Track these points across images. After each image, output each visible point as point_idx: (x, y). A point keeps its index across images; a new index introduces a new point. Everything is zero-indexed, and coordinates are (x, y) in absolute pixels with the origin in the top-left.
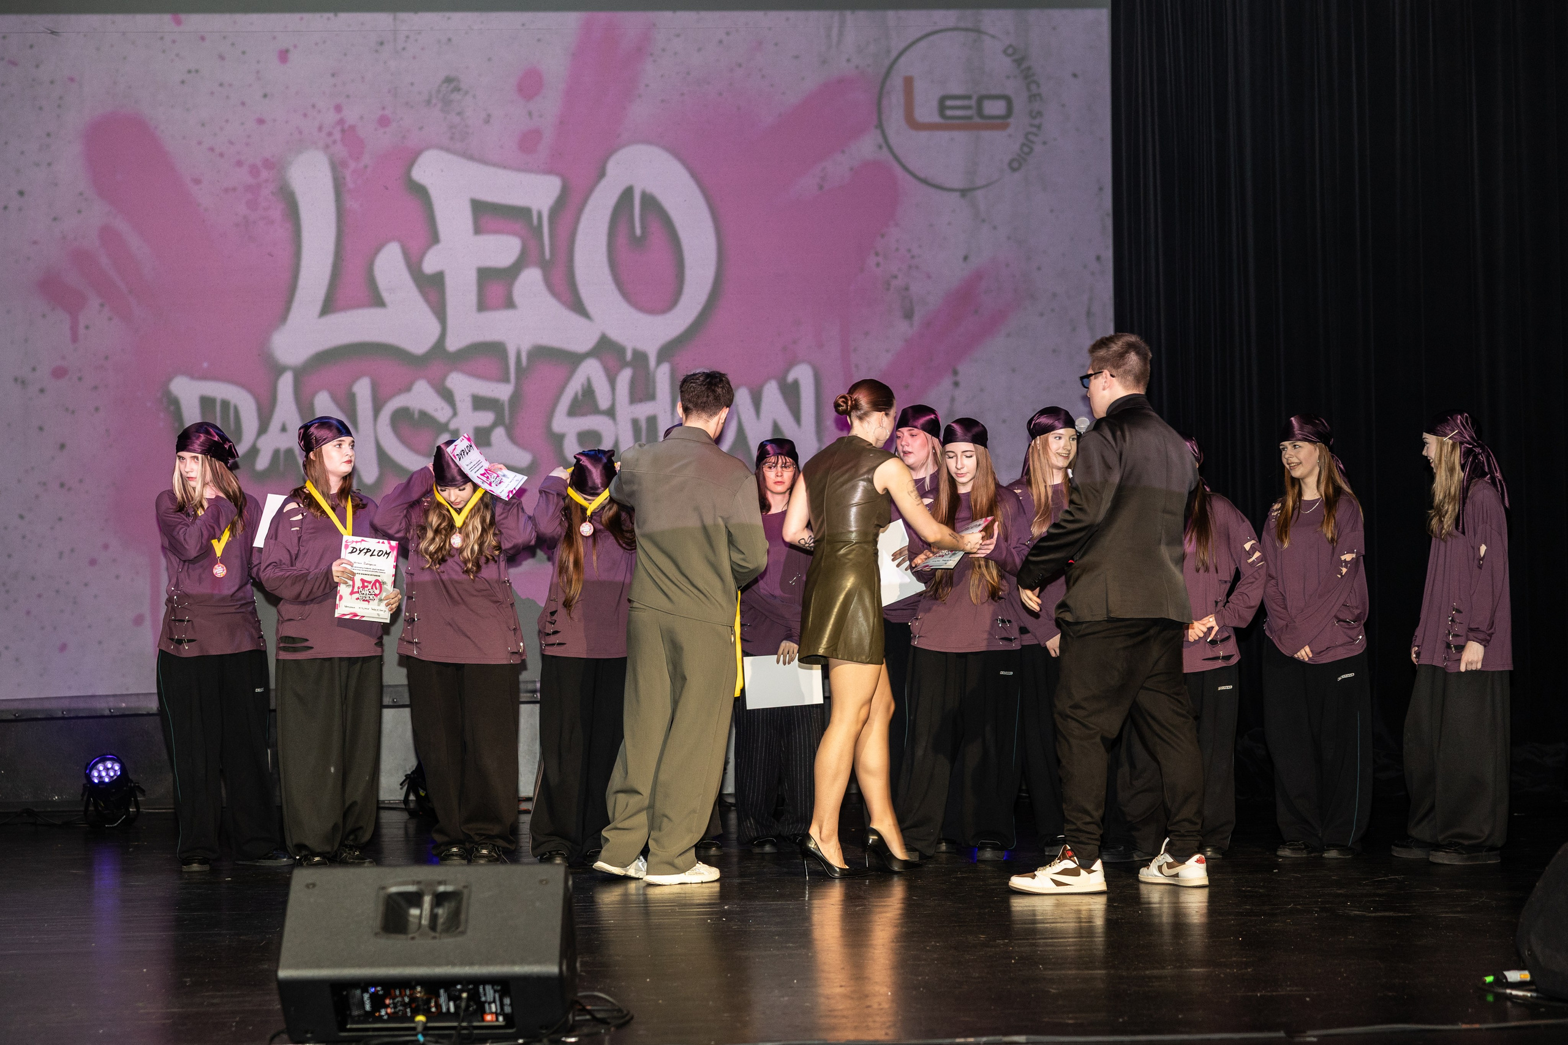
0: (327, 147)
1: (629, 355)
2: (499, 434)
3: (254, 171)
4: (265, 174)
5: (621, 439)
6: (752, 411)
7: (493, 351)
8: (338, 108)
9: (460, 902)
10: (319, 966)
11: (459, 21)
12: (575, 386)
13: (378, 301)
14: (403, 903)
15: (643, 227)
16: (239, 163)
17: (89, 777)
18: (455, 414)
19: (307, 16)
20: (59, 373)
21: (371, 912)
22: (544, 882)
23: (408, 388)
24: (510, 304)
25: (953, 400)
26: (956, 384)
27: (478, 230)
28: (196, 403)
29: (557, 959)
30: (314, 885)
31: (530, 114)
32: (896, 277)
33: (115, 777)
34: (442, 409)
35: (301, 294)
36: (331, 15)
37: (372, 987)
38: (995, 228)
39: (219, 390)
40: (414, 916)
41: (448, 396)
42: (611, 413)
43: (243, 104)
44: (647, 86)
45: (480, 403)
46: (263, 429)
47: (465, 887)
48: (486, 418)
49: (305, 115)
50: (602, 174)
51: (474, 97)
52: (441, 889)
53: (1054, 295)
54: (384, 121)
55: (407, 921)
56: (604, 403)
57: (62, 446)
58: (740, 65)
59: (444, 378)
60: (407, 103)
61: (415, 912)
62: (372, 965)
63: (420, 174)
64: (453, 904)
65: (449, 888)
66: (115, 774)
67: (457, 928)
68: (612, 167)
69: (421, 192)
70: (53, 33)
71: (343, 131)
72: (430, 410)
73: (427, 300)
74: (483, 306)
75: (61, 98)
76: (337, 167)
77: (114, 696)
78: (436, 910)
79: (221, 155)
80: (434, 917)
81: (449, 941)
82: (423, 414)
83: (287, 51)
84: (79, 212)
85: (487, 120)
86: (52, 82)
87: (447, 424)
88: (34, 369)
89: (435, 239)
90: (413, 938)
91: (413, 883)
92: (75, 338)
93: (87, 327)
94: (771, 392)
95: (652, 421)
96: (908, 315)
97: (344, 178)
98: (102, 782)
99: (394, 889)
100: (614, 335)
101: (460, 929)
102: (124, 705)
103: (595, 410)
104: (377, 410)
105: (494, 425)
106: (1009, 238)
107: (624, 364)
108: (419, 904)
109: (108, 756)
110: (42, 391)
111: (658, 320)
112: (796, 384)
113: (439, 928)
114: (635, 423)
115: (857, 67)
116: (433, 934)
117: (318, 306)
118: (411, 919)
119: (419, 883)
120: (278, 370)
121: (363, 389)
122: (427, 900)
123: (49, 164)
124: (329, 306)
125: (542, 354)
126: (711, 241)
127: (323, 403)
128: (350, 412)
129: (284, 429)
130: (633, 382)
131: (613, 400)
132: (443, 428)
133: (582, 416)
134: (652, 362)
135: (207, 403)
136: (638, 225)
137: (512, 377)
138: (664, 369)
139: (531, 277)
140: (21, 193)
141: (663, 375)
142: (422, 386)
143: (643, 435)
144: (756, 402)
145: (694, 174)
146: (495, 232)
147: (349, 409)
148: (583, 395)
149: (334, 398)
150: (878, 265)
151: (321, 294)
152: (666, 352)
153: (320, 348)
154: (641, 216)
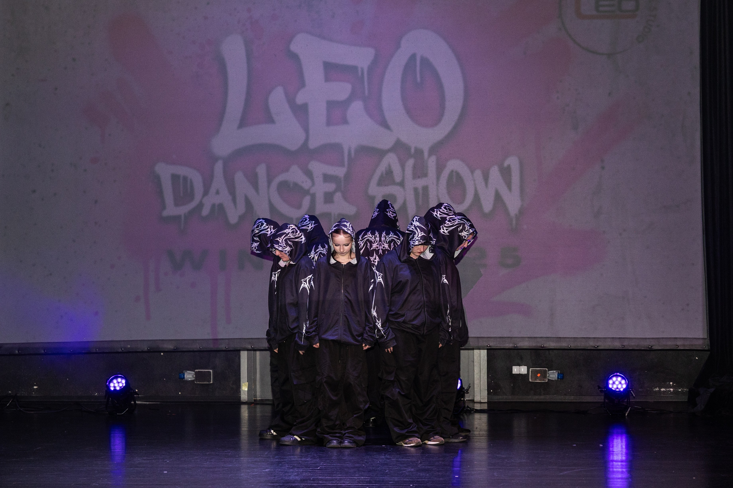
0: (242, 33)
1: (413, 151)
2: (338, 196)
3: (202, 47)
4: (207, 48)
6: (483, 184)
7: (336, 148)
8: (249, 10)
12: (381, 169)
13: (270, 120)
15: (422, 77)
16: (194, 42)
17: (108, 387)
18: (313, 184)
20: (95, 161)
23: (287, 170)
24: (345, 121)
25: (601, 177)
26: (603, 168)
27: (327, 79)
28: (169, 178)
31: (357, 12)
32: (568, 105)
33: (122, 387)
34: (306, 182)
35: (227, 116)
38: (627, 76)
39: (182, 171)
41: (309, 174)
42: (402, 184)
43: (196, 8)
45: (327, 178)
46: (206, 192)
48: (331, 187)
49: (230, 14)
50: (398, 47)
53: (662, 116)
54: (275, 18)
56: (398, 179)
57: (96, 202)
59: (308, 164)
60: (288, 8)
63: (294, 47)
66: (123, 386)
68: (403, 43)
69: (295, 57)
71: (251, 23)
72: (299, 182)
73: (298, 120)
74: (329, 123)
75: (96, 6)
76: (248, 44)
77: (124, 341)
79: (184, 37)
82: (296, 185)
84: (106, 70)
85: (333, 16)
87: (309, 190)
88: (81, 159)
89: (302, 84)
92: (103, 141)
93: (110, 135)
94: (495, 172)
95: (425, 189)
96: (575, 128)
97: (252, 50)
98: (115, 390)
100: (404, 139)
102: (129, 346)
103: (394, 183)
104: (269, 182)
105: (336, 191)
106: (636, 82)
107: (410, 156)
109: (119, 375)
110: (85, 170)
111: (429, 131)
112: (509, 167)
114: (416, 190)
117: (237, 124)
120: (214, 159)
121: (261, 170)
123: (89, 43)
124: (243, 123)
125: (363, 150)
126: (460, 85)
127: (239, 177)
128: (255, 184)
129: (217, 193)
130: (414, 167)
131: (403, 177)
132: (307, 192)
133: (385, 186)
134: (426, 154)
135: (175, 178)
136: (418, 76)
137: (346, 163)
138: (433, 158)
139: (357, 107)
140: (74, 60)
141: (432, 163)
142: (295, 168)
143: (421, 197)
144: (486, 178)
145: (451, 47)
146: (337, 80)
147: (254, 182)
148: (386, 174)
149: (246, 175)
150: (558, 98)
151: (238, 116)
152: (434, 150)
153: (238, 147)
154: (421, 70)
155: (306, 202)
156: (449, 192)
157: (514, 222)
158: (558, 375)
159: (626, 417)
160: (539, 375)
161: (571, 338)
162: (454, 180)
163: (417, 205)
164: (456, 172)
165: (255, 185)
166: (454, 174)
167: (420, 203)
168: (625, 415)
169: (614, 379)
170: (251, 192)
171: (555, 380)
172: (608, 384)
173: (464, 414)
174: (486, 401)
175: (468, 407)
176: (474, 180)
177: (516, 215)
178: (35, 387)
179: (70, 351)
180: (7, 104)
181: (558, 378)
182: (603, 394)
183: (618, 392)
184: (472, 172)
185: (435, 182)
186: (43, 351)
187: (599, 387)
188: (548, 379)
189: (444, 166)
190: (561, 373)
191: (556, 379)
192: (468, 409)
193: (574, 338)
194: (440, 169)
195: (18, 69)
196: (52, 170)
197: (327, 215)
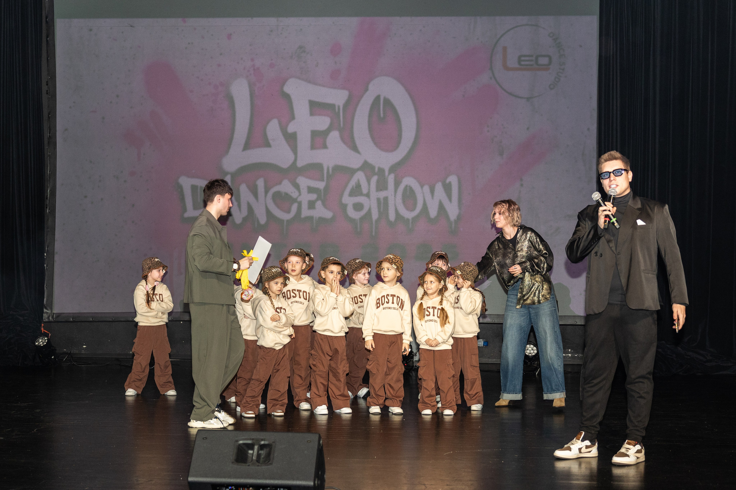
0: (247, 77)
1: (376, 169)
2: (319, 204)
3: (216, 87)
4: (220, 88)
6: (430, 196)
7: (318, 167)
8: (252, 60)
9: (271, 449)
10: (206, 476)
11: (305, 21)
12: (352, 183)
13: (268, 145)
14: (245, 448)
15: (384, 113)
16: (210, 84)
18: (300, 195)
19: (240, 19)
20: (132, 174)
21: (231, 453)
22: (309, 442)
23: (280, 183)
24: (325, 147)
25: (519, 192)
26: (522, 185)
27: (312, 114)
28: (190, 188)
29: (313, 478)
30: (206, 438)
31: (336, 63)
32: (496, 137)
34: (295, 192)
35: (235, 141)
36: (250, 19)
37: (230, 487)
38: (542, 115)
39: (199, 182)
40: (250, 454)
41: (297, 187)
42: (368, 195)
43: (212, 58)
44: (387, 50)
45: (311, 190)
47: (274, 442)
48: (313, 197)
49: (238, 63)
50: (366, 90)
51: (311, 55)
52: (262, 443)
53: (568, 146)
54: (272, 66)
55: (247, 456)
56: (365, 191)
57: (133, 205)
58: (429, 41)
59: (296, 179)
60: (282, 58)
61: (251, 452)
62: (230, 477)
63: (287, 89)
64: (268, 450)
65: (266, 442)
67: (269, 462)
68: (371, 87)
69: (287, 97)
70: (131, 26)
71: (254, 70)
72: (289, 193)
73: (289, 145)
74: (313, 147)
75: (135, 55)
76: (251, 86)
78: (260, 452)
79: (202, 80)
80: (259, 455)
81: (264, 467)
82: (286, 194)
83: (231, 35)
84: (142, 104)
85: (317, 65)
86: (131, 48)
87: (296, 199)
88: (122, 172)
89: (293, 118)
90: (249, 465)
91: (250, 439)
92: (139, 159)
93: (144, 154)
94: (439, 188)
95: (386, 199)
96: (501, 154)
97: (254, 90)
99: (241, 442)
100: (370, 161)
101: (270, 462)
103: (361, 194)
104: (266, 192)
105: (317, 200)
106: (548, 120)
107: (375, 174)
108: (253, 449)
110: (125, 181)
111: (390, 155)
112: (450, 183)
113: (261, 460)
114: (378, 200)
115: (481, 42)
116: (258, 464)
117: (242, 147)
119: (253, 439)
120: (224, 174)
121: (260, 183)
122: (256, 447)
123: (129, 84)
124: (247, 146)
125: (339, 169)
126: (414, 120)
127: (243, 188)
130: (378, 182)
131: (369, 189)
132: (295, 200)
133: (355, 196)
134: (387, 173)
135: (193, 188)
136: (382, 112)
137: (325, 179)
138: (392, 176)
139: (335, 135)
140: (118, 96)
141: (391, 179)
142: (286, 182)
143: (382, 205)
144: (432, 192)
145: (407, 90)
146: (320, 115)
147: (254, 192)
148: (356, 187)
149: (248, 187)
150: (488, 131)
151: (243, 141)
152: (393, 169)
153: (243, 165)
154: (383, 108)
155: (294, 207)
156: (404, 202)
157: (453, 226)
158: (484, 343)
159: (536, 376)
161: (495, 315)
163: (379, 211)
164: (409, 186)
165: (255, 194)
166: (408, 188)
167: (382, 210)
168: (536, 374)
170: (251, 199)
173: (413, 372)
175: (416, 366)
176: (423, 193)
177: (455, 220)
178: (84, 346)
179: (112, 319)
180: (66, 130)
181: (484, 345)
183: (531, 357)
184: (422, 187)
185: (393, 194)
186: (91, 319)
189: (401, 182)
190: (486, 342)
192: (416, 367)
193: (498, 315)
194: (397, 184)
195: (74, 102)
196: (100, 181)
197: (310, 219)
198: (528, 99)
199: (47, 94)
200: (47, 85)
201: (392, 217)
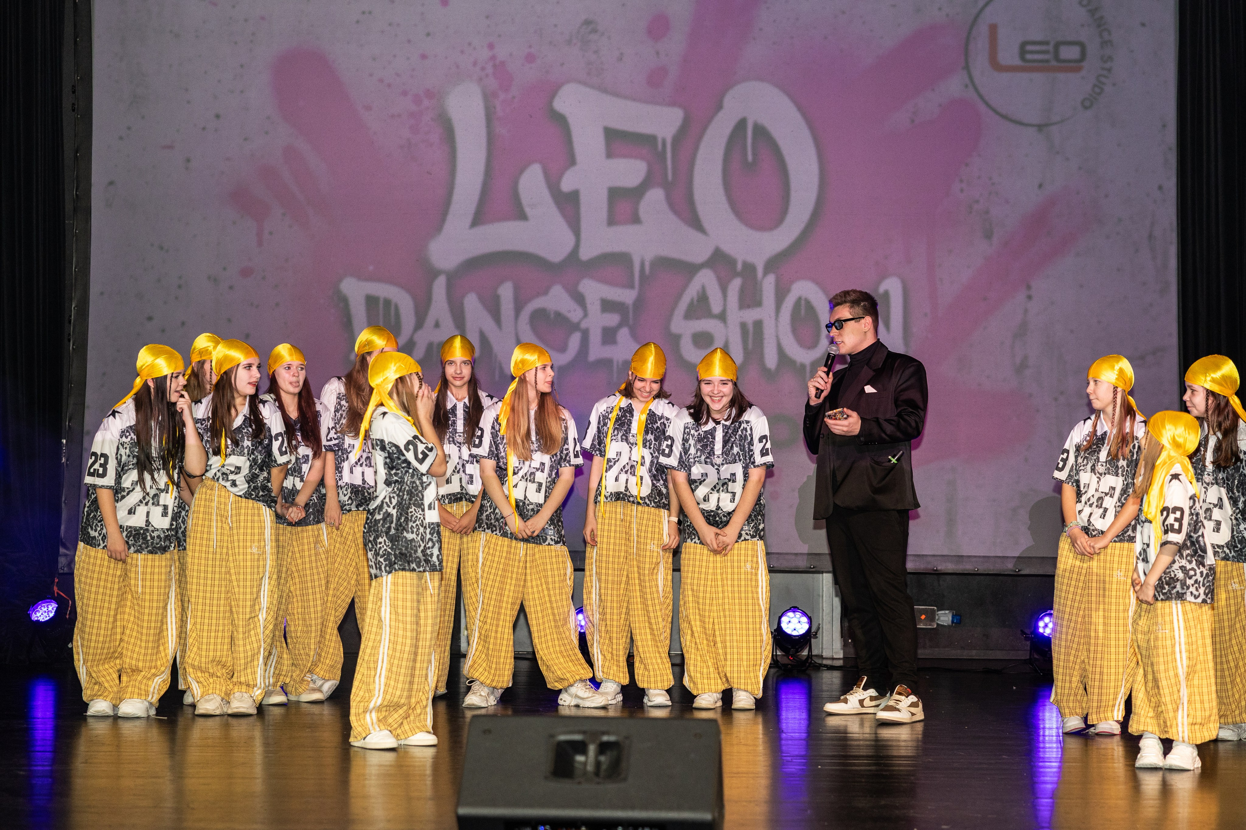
0: (480, 79)
1: (739, 266)
2: (624, 334)
3: (417, 100)
4: (426, 102)
5: (731, 340)
7: (621, 260)
8: (491, 46)
9: (621, 752)
10: (494, 805)
12: (691, 293)
13: (522, 216)
14: (570, 750)
15: (755, 154)
16: (405, 93)
18: (586, 315)
20: (246, 272)
21: (543, 758)
22: (696, 736)
23: (546, 292)
24: (636, 219)
25: (1026, 311)
26: (1029, 297)
27: (610, 154)
28: (362, 301)
30: (492, 732)
31: (658, 53)
32: (977, 202)
34: (575, 310)
35: (454, 208)
38: (1067, 159)
39: (382, 290)
40: (580, 763)
41: (580, 299)
42: (722, 317)
43: (409, 41)
44: (761, 29)
45: (608, 306)
46: (419, 325)
47: (627, 738)
48: (613, 319)
49: (462, 52)
50: (719, 107)
51: (609, 38)
52: (605, 738)
53: (1120, 220)
54: (530, 58)
55: (573, 766)
56: (716, 309)
57: (248, 337)
58: (843, 13)
59: (577, 284)
60: (551, 43)
61: (580, 758)
62: (543, 806)
63: (559, 105)
64: (615, 753)
65: (612, 738)
67: (619, 775)
68: (728, 101)
69: (561, 121)
71: (495, 66)
72: (564, 310)
73: (564, 216)
74: (612, 221)
75: (253, 34)
76: (488, 98)
78: (600, 758)
79: (389, 85)
80: (598, 764)
81: (611, 787)
82: (558, 314)
84: (267, 133)
85: (620, 59)
86: (246, 20)
87: (578, 324)
88: (225, 269)
89: (571, 161)
90: (579, 783)
91: (579, 734)
92: (260, 243)
93: (271, 233)
95: (759, 325)
96: (988, 235)
97: (495, 108)
99: (562, 738)
100: (727, 248)
101: (621, 777)
103: (709, 314)
104: (518, 311)
105: (620, 326)
106: (1080, 168)
107: (736, 274)
108: (584, 752)
110: (231, 288)
111: (766, 236)
112: (887, 294)
113: (602, 773)
114: (743, 326)
115: (947, 15)
116: (597, 780)
117: (469, 219)
118: (577, 765)
120: (433, 274)
121: (506, 292)
122: (592, 749)
123: (242, 92)
124: (478, 219)
125: (664, 264)
126: (814, 167)
127: (471, 303)
128: (495, 311)
129: (437, 325)
130: (742, 291)
131: (725, 305)
132: (575, 327)
133: (696, 319)
134: (760, 271)
135: (371, 301)
136: (749, 151)
137: (637, 282)
138: (771, 279)
139: (655, 197)
140: (217, 116)
141: (768, 285)
142: (557, 291)
143: (751, 337)
145: (800, 108)
146: (625, 156)
147: (494, 309)
148: (698, 301)
149: (481, 299)
150: (962, 191)
151: (472, 208)
152: (772, 265)
153: (470, 255)
154: (753, 143)
155: (575, 341)
156: (794, 331)
158: (953, 618)
160: (923, 617)
161: (979, 557)
162: (803, 312)
163: (745, 348)
165: (496, 315)
166: (803, 302)
167: (750, 346)
169: (1047, 619)
170: (488, 324)
171: (949, 626)
172: (1037, 627)
174: (841, 656)
180: (111, 183)
181: (953, 622)
182: (1028, 643)
185: (773, 314)
187: (1023, 633)
188: (938, 624)
189: (788, 291)
190: (956, 615)
191: (950, 623)
193: (984, 557)
194: (781, 295)
195: (129, 128)
196: (180, 287)
197: (607, 363)
198: (1040, 127)
199: (73, 110)
200: (74, 92)
201: (771, 360)
